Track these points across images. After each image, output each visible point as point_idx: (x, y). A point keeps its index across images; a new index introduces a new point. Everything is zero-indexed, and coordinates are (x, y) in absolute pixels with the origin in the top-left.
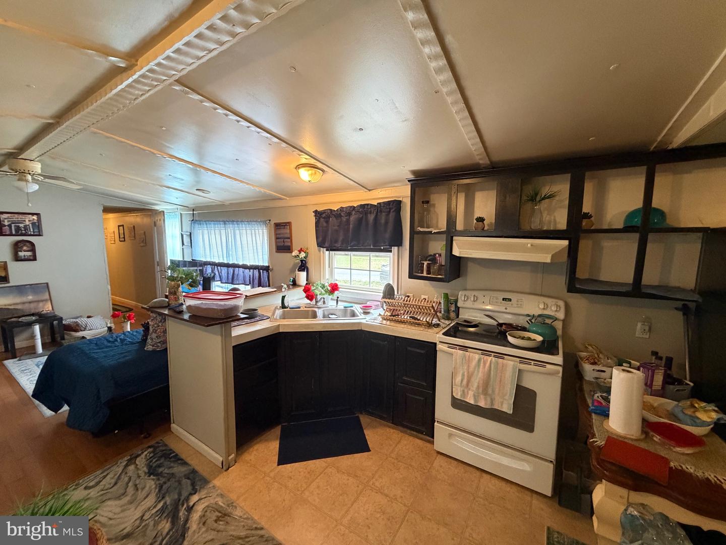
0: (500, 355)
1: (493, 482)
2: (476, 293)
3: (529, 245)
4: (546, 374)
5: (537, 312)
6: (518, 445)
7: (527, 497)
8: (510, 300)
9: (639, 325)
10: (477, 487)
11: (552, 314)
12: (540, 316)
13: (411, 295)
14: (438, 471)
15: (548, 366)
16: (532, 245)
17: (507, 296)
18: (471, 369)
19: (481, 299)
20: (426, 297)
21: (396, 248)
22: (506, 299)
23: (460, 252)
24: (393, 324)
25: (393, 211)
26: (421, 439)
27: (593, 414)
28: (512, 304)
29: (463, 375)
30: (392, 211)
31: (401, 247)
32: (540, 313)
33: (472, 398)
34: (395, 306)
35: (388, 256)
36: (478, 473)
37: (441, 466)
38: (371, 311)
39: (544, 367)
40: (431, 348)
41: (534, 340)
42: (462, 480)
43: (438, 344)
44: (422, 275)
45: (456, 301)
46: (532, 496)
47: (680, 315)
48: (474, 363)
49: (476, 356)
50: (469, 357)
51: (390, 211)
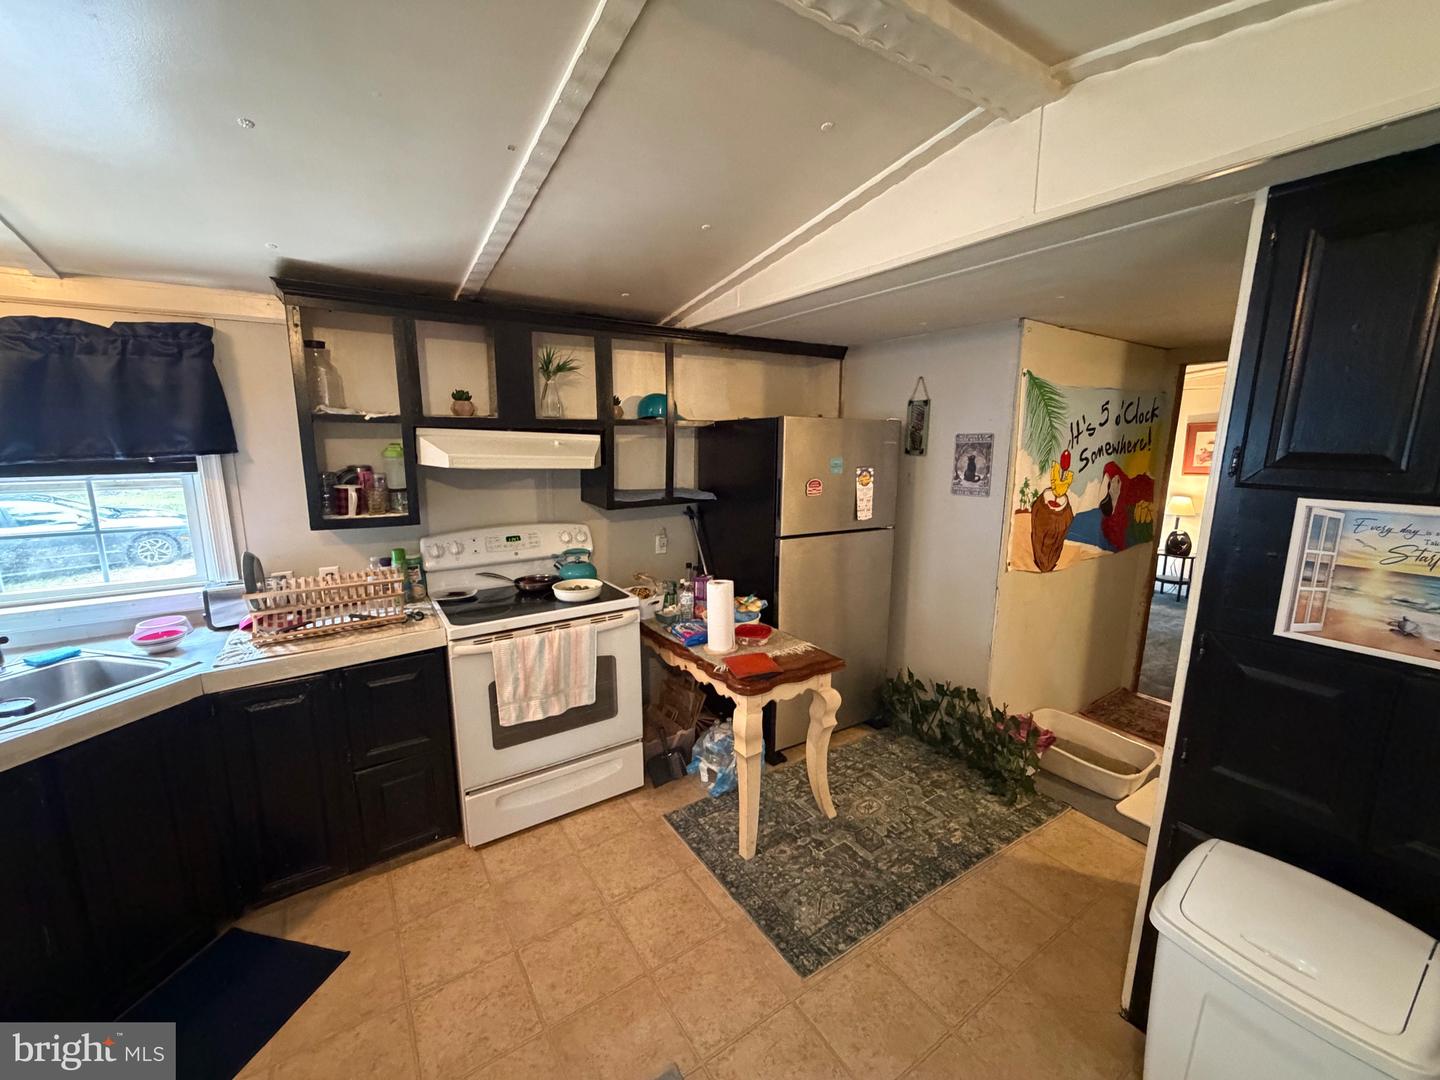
0: (564, 623)
1: (579, 821)
2: (458, 536)
3: (556, 443)
4: (626, 625)
5: (560, 549)
6: (599, 744)
7: (622, 804)
8: (518, 538)
9: (658, 538)
10: (571, 845)
11: (579, 546)
12: (567, 553)
13: (287, 573)
14: (503, 871)
15: (626, 615)
16: (560, 444)
17: (513, 532)
18: (529, 663)
19: (469, 547)
20: (334, 569)
21: (214, 459)
22: (511, 537)
23: (451, 460)
24: (310, 646)
25: (194, 356)
26: (429, 854)
27: (690, 648)
28: (523, 545)
29: (516, 680)
30: (187, 353)
31: (230, 457)
32: (564, 548)
33: (539, 710)
34: (267, 608)
35: (175, 483)
36: (554, 828)
37: (501, 861)
38: (182, 644)
39: (620, 617)
40: (436, 661)
41: (587, 588)
42: (545, 852)
43: (453, 646)
44: (346, 517)
45: (420, 561)
46: (626, 802)
47: (686, 518)
48: (533, 652)
49: (534, 638)
50: (523, 643)
51: (180, 353)
